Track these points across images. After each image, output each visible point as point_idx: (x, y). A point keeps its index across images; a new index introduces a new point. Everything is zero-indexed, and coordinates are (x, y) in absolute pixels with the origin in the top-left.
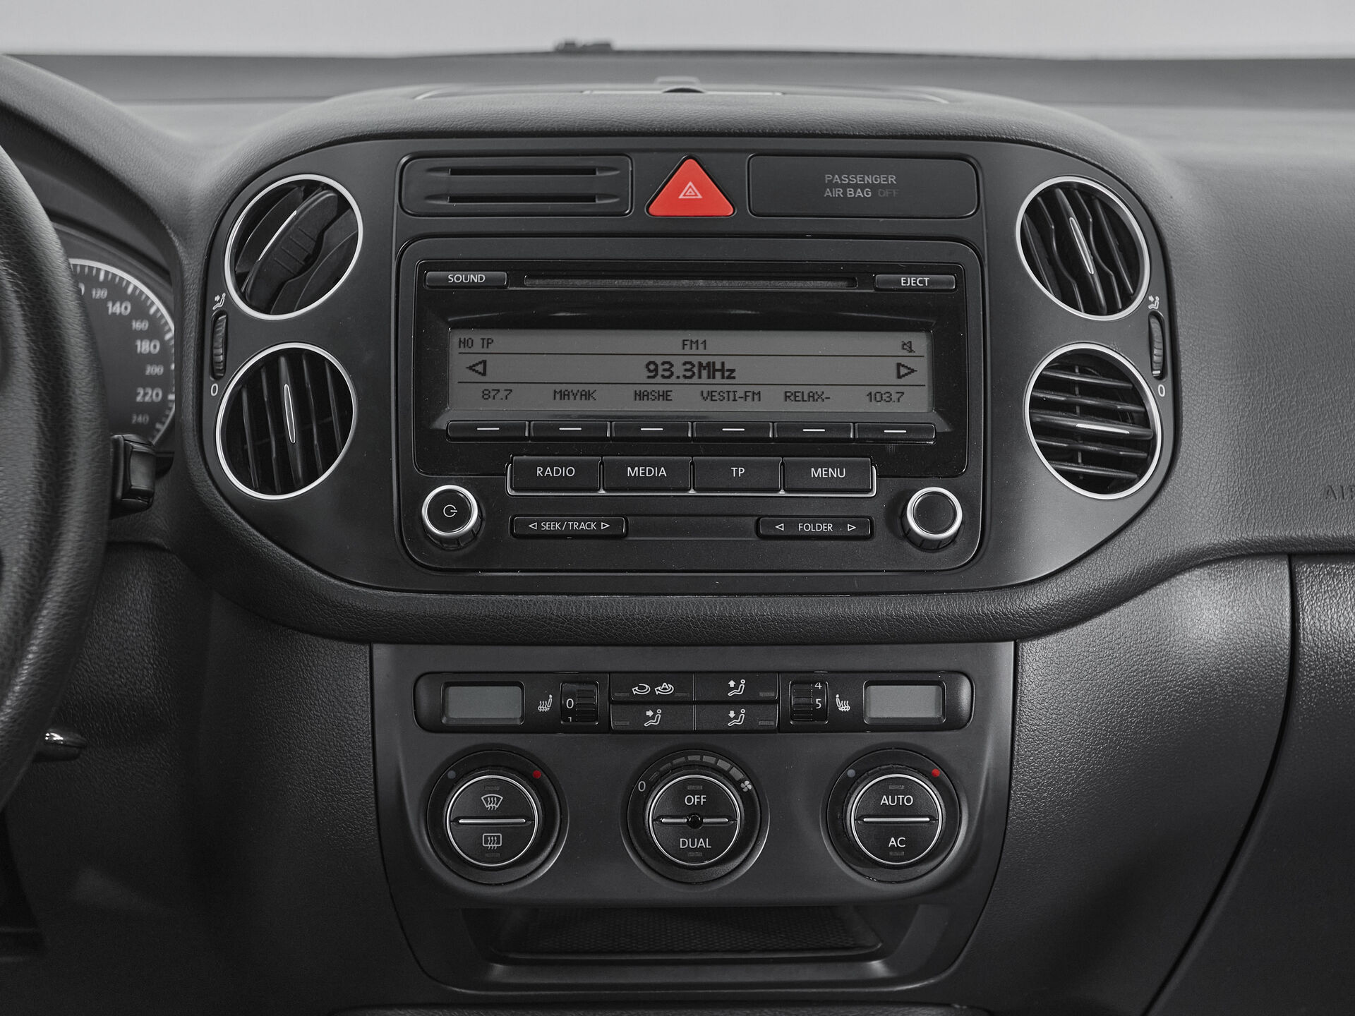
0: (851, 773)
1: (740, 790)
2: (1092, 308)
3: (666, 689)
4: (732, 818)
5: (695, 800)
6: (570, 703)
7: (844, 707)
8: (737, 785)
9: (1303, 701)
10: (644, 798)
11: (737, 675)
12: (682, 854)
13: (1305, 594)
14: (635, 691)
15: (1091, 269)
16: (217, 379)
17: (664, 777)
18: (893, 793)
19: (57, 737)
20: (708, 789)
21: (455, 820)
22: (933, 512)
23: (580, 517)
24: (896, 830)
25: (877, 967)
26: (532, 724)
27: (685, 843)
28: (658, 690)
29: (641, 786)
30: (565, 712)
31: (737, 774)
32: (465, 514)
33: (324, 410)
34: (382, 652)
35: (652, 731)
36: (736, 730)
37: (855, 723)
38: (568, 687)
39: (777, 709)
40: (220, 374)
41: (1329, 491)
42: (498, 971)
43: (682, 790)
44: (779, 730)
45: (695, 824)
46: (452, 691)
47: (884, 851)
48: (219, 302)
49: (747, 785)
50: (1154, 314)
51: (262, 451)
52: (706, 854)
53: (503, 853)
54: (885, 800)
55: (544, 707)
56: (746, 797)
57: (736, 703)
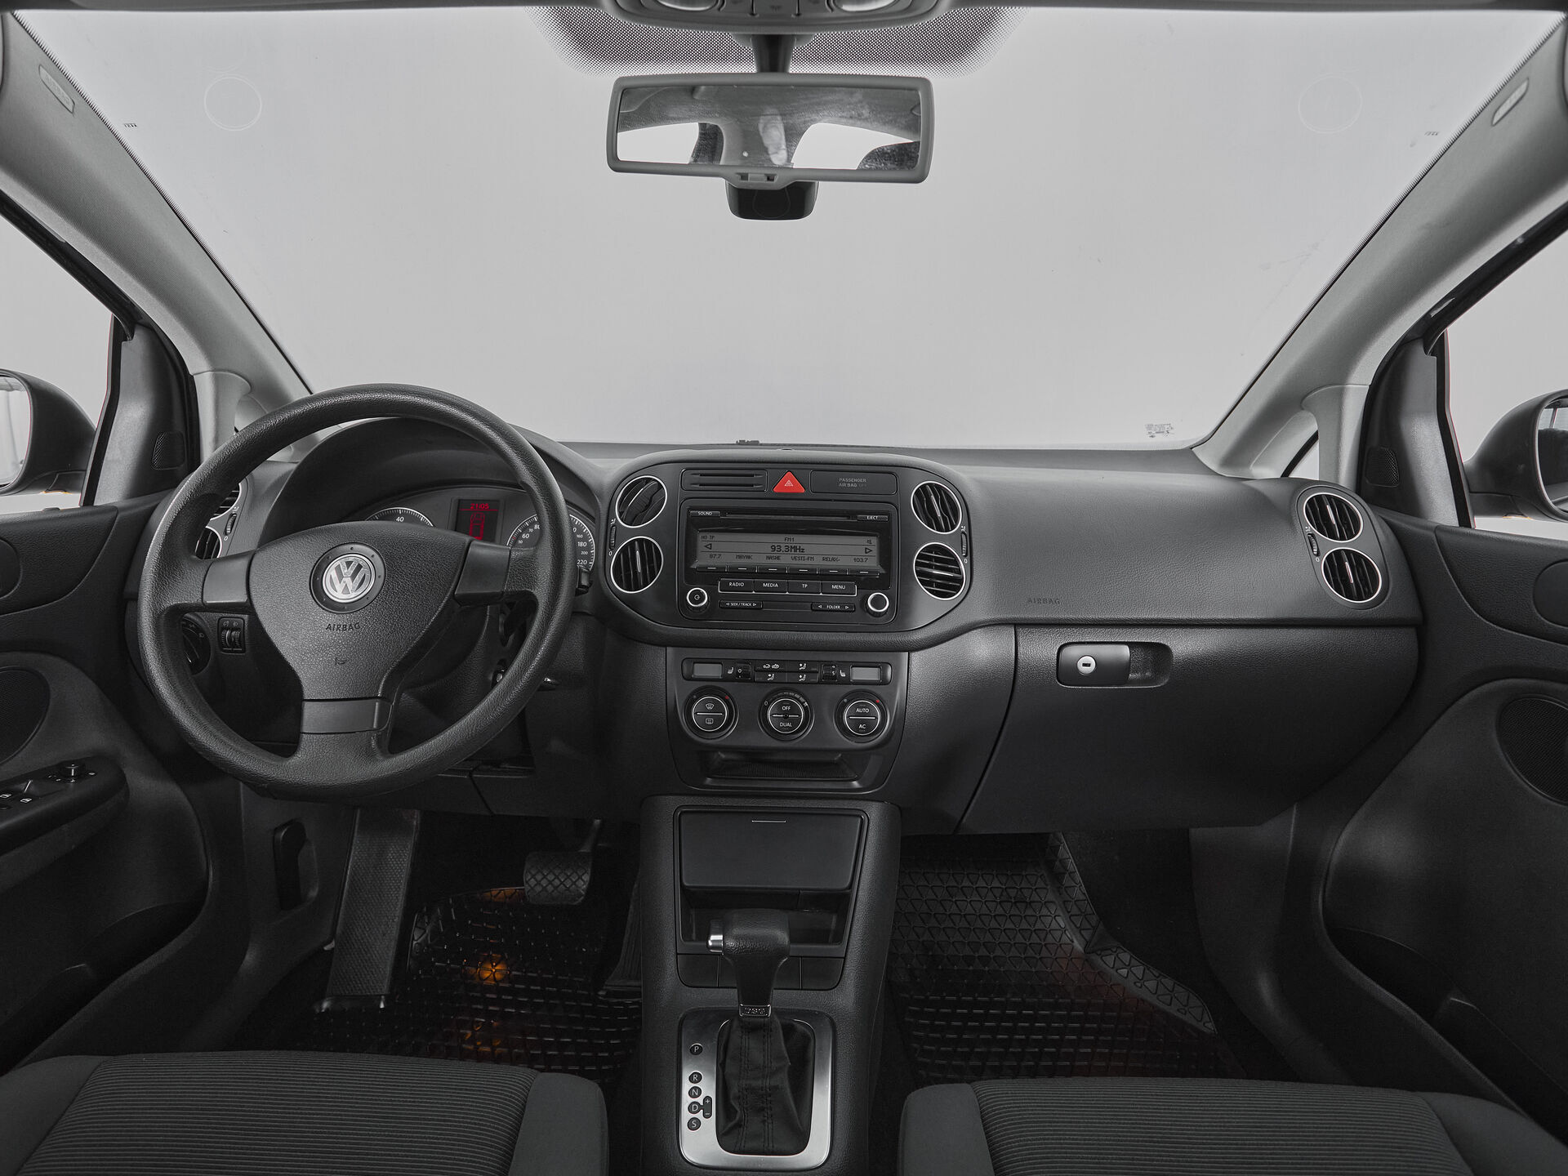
0: (845, 700)
1: (803, 706)
2: (940, 529)
3: (776, 666)
4: (800, 715)
5: (786, 708)
6: (740, 671)
7: (843, 675)
8: (802, 704)
9: (1019, 682)
10: (767, 708)
11: (803, 662)
12: (780, 729)
13: (1020, 639)
14: (764, 666)
15: (939, 515)
16: (612, 550)
17: (774, 700)
18: (861, 707)
19: (549, 680)
20: (791, 704)
21: (696, 713)
22: (878, 602)
23: (746, 601)
24: (862, 722)
25: (855, 784)
26: (726, 678)
27: (782, 724)
28: (773, 667)
29: (766, 703)
30: (738, 674)
31: (802, 699)
32: (702, 599)
33: (651, 561)
34: (670, 650)
35: (771, 682)
36: (802, 683)
37: (847, 681)
38: (739, 665)
39: (818, 675)
40: (613, 548)
41: (1030, 601)
42: (709, 780)
43: (782, 704)
44: (818, 683)
45: (786, 717)
46: (696, 665)
47: (857, 730)
48: (613, 522)
49: (806, 704)
50: (963, 533)
51: (628, 576)
52: (790, 729)
53: (713, 726)
54: (858, 710)
55: (730, 672)
56: (805, 708)
57: (803, 672)
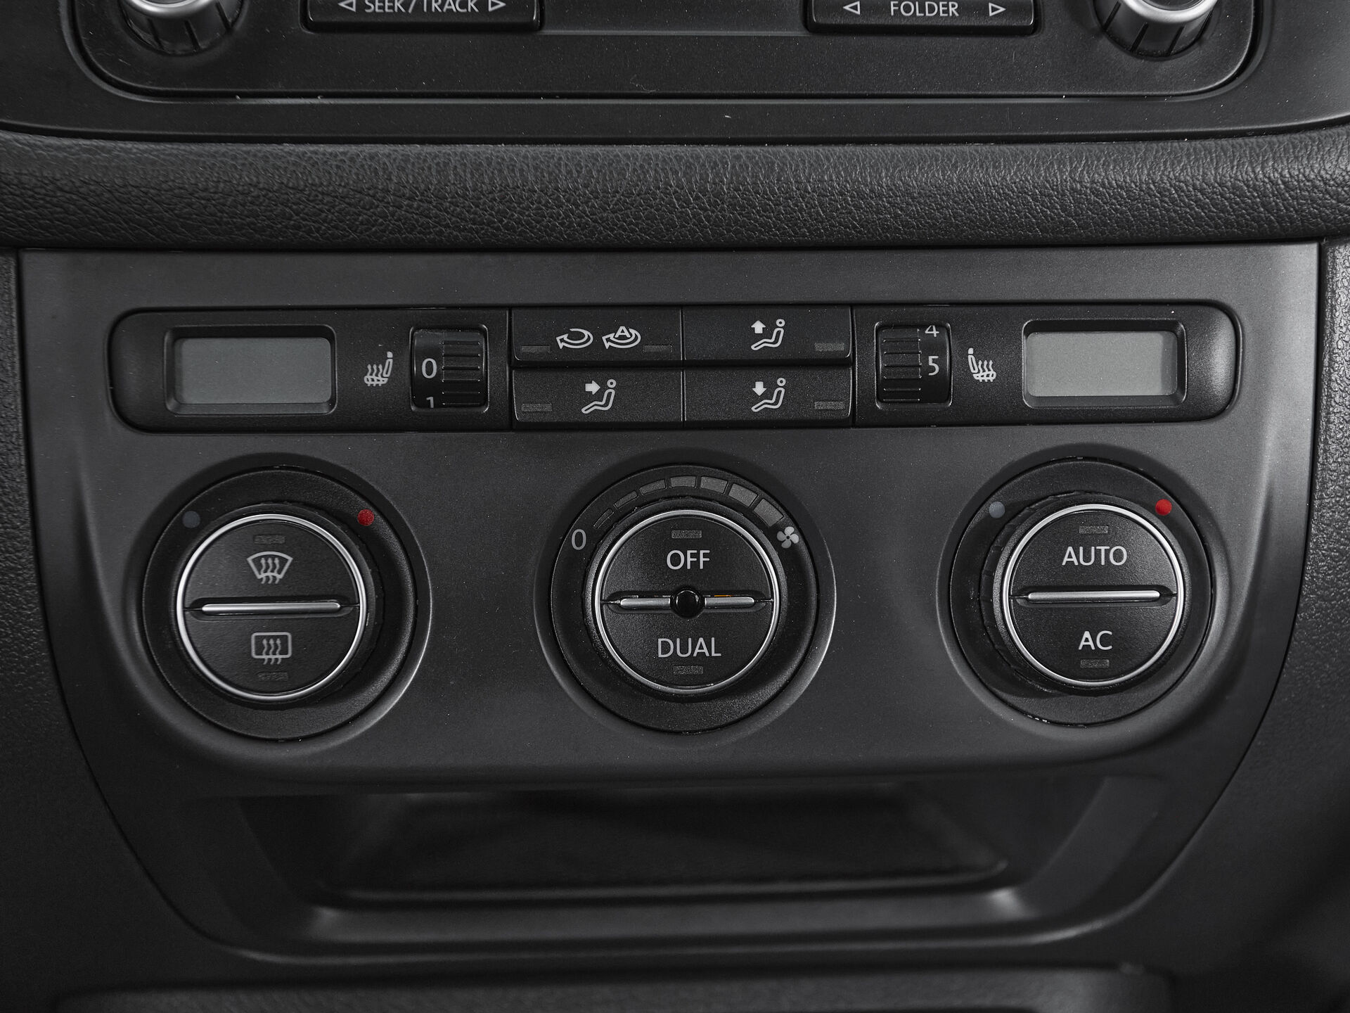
0: (995, 508)
1: (777, 542)
4: (762, 595)
5: (687, 559)
6: (429, 368)
7: (984, 373)
8: (772, 532)
10: (581, 565)
11: (768, 310)
12: (662, 670)
14: (563, 341)
17: (622, 518)
18: (1085, 542)
20: (713, 537)
21: (194, 607)
24: (1093, 616)
25: (1005, 900)
26: (353, 412)
27: (668, 647)
28: (609, 340)
29: (577, 538)
30: (420, 388)
31: (769, 512)
34: (41, 268)
35: (597, 425)
36: (767, 423)
37: (1005, 405)
38: (422, 339)
39: (850, 381)
42: (327, 921)
43: (659, 539)
44: (852, 422)
45: (687, 608)
46: (192, 350)
47: (1069, 659)
49: (791, 535)
52: (711, 669)
53: (292, 673)
54: (1071, 556)
55: (377, 377)
56: (789, 557)
57: (768, 365)
